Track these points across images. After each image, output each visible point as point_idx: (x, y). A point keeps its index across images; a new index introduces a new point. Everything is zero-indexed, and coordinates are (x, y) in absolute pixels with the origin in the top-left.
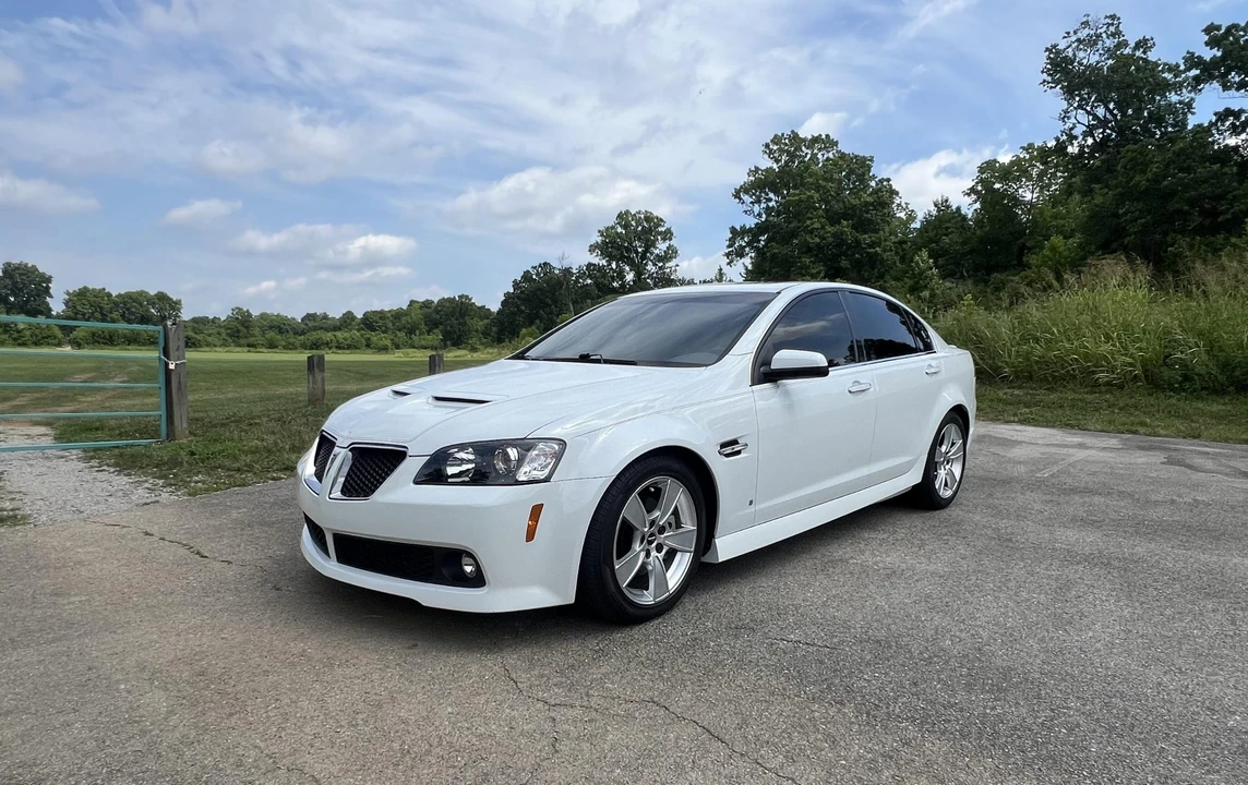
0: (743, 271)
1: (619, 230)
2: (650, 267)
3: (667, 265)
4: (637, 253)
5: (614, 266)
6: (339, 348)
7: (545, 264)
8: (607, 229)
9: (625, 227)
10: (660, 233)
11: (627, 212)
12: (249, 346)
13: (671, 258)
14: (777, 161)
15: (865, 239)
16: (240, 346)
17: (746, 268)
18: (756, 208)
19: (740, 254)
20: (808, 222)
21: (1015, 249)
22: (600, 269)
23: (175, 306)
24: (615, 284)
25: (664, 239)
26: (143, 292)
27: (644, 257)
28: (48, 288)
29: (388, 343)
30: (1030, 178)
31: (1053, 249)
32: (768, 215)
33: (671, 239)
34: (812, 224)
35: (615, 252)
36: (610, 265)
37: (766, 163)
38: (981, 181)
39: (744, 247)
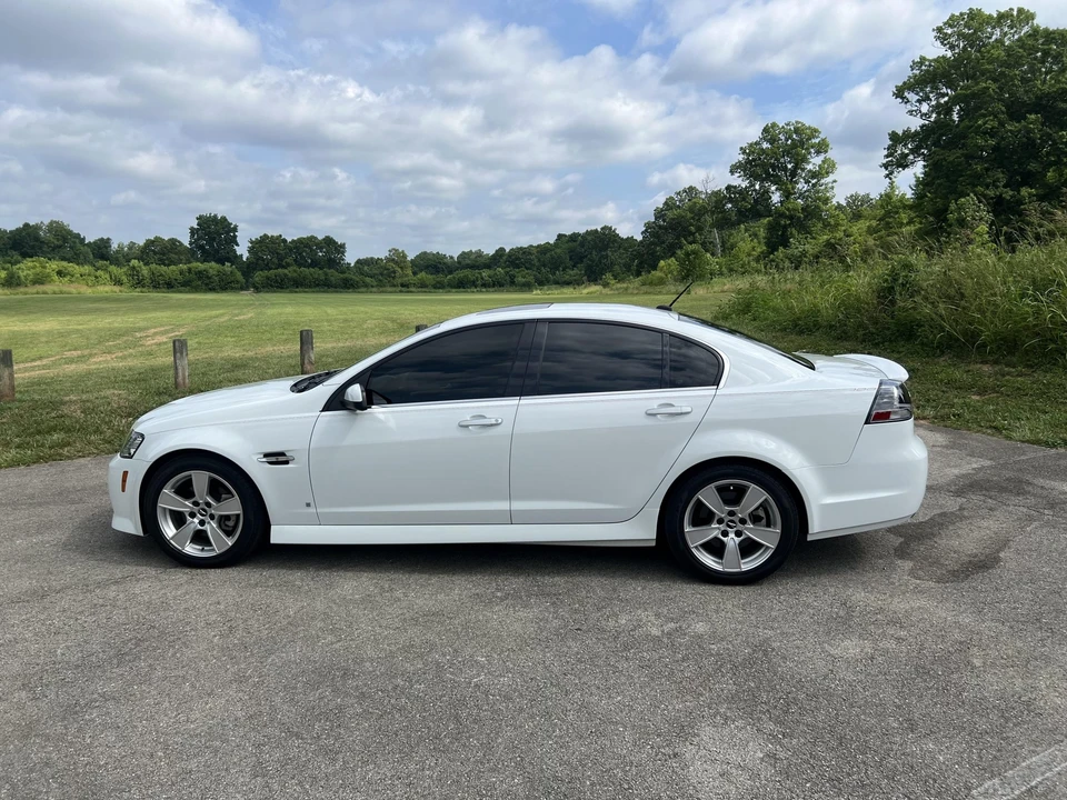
0: (913, 182)
1: (765, 145)
2: (802, 186)
3: (822, 181)
4: (785, 169)
5: (757, 187)
6: (484, 285)
7: (691, 188)
8: (751, 145)
9: (772, 141)
10: (814, 146)
11: (774, 125)
12: (402, 285)
13: (827, 173)
14: (952, 47)
16: (394, 286)
17: (917, 179)
18: (925, 108)
19: (902, 163)
22: (743, 193)
23: (340, 249)
25: (818, 153)
26: (313, 237)
27: (794, 173)
28: (235, 237)
29: (531, 279)
32: (939, 114)
33: (826, 152)
35: (759, 171)
36: (754, 185)
37: (936, 51)
39: (908, 155)
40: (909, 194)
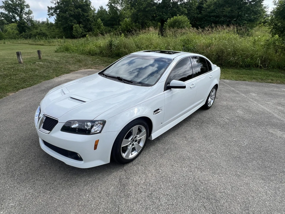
0: (54, 20)
1: (10, 2)
2: (24, 16)
3: (30, 16)
4: (19, 11)
5: (11, 14)
8: (5, 1)
9: (12, 1)
10: (25, 5)
13: (31, 14)
15: (85, 14)
17: (55, 19)
18: (54, 2)
19: (52, 15)
20: (70, 8)
21: (118, 20)
22: (6, 15)
24: (13, 20)
25: (27, 8)
27: (21, 12)
30: (119, 4)
31: (126, 21)
32: (58, 4)
33: (29, 8)
34: (71, 8)
35: (10, 10)
36: (9, 14)
38: (109, 3)
39: (53, 13)
40: (54, 22)
